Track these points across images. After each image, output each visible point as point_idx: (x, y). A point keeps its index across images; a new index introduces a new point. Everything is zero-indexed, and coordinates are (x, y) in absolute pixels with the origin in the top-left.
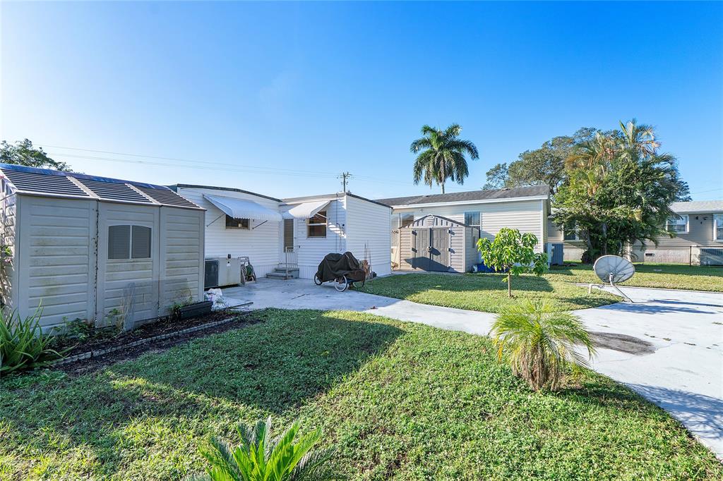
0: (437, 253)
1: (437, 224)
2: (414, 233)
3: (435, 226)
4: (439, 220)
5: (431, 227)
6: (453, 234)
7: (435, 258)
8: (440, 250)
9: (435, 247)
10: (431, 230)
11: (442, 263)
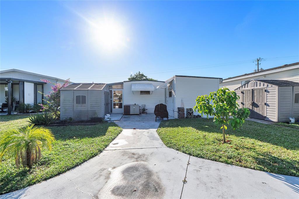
0: (257, 106)
1: (257, 86)
2: (242, 93)
3: (255, 88)
4: (258, 82)
5: (253, 88)
6: (268, 92)
7: (256, 110)
8: (259, 104)
9: (255, 102)
10: (253, 90)
11: (261, 113)
